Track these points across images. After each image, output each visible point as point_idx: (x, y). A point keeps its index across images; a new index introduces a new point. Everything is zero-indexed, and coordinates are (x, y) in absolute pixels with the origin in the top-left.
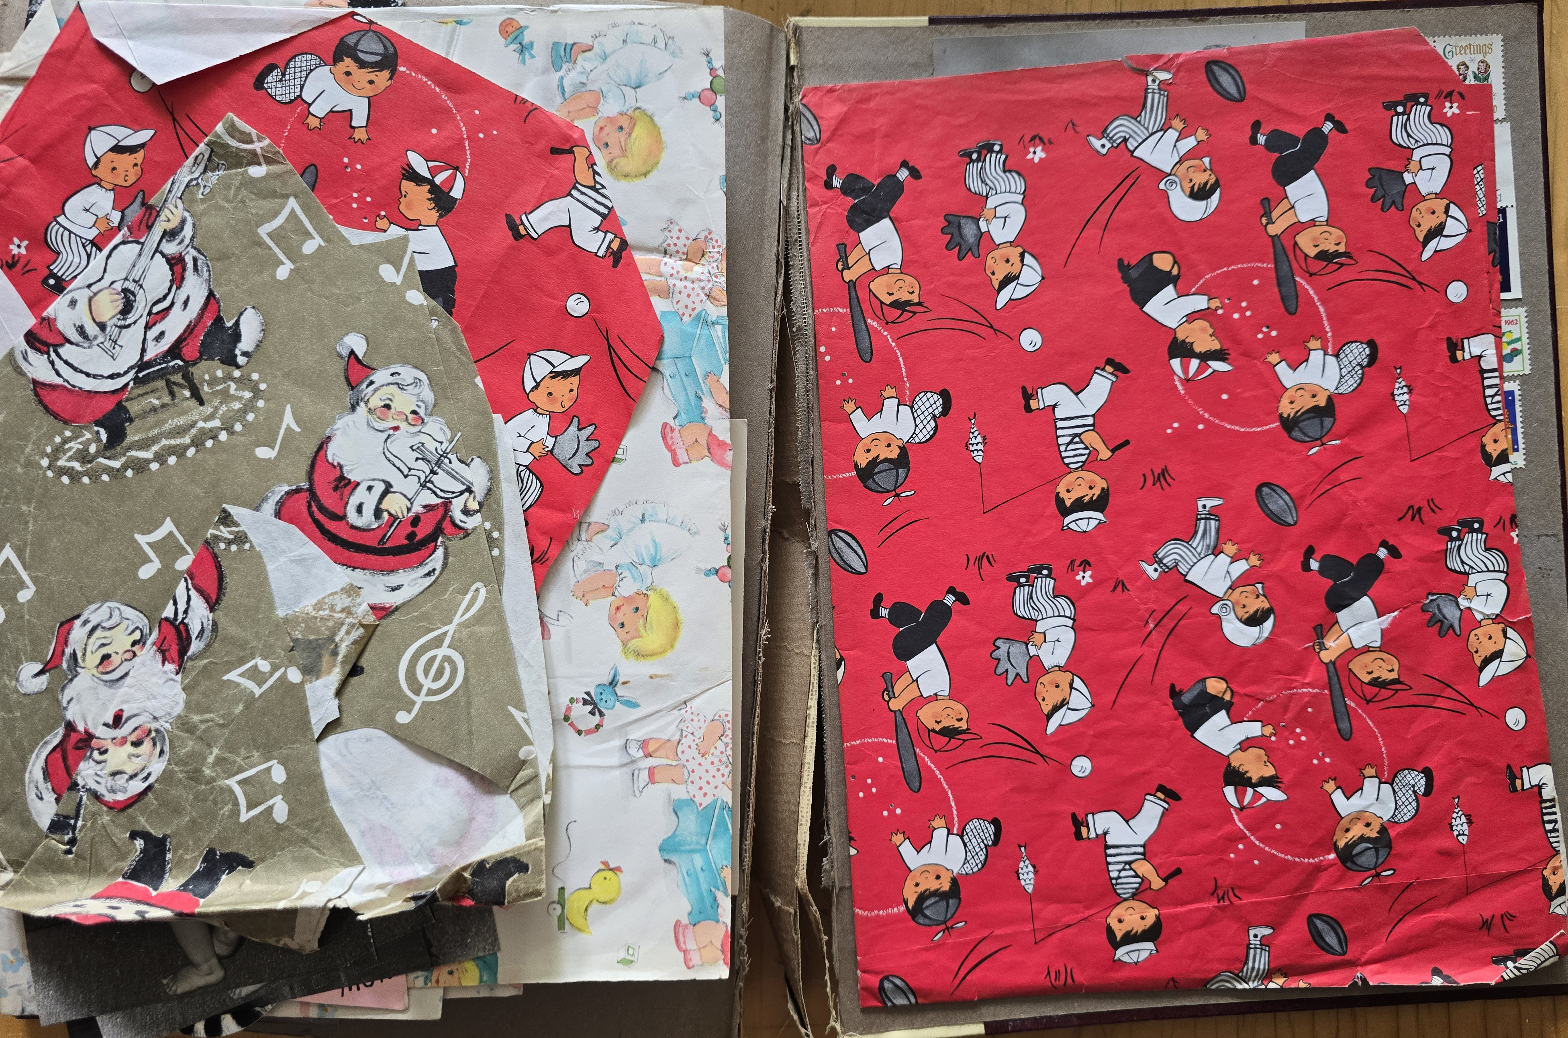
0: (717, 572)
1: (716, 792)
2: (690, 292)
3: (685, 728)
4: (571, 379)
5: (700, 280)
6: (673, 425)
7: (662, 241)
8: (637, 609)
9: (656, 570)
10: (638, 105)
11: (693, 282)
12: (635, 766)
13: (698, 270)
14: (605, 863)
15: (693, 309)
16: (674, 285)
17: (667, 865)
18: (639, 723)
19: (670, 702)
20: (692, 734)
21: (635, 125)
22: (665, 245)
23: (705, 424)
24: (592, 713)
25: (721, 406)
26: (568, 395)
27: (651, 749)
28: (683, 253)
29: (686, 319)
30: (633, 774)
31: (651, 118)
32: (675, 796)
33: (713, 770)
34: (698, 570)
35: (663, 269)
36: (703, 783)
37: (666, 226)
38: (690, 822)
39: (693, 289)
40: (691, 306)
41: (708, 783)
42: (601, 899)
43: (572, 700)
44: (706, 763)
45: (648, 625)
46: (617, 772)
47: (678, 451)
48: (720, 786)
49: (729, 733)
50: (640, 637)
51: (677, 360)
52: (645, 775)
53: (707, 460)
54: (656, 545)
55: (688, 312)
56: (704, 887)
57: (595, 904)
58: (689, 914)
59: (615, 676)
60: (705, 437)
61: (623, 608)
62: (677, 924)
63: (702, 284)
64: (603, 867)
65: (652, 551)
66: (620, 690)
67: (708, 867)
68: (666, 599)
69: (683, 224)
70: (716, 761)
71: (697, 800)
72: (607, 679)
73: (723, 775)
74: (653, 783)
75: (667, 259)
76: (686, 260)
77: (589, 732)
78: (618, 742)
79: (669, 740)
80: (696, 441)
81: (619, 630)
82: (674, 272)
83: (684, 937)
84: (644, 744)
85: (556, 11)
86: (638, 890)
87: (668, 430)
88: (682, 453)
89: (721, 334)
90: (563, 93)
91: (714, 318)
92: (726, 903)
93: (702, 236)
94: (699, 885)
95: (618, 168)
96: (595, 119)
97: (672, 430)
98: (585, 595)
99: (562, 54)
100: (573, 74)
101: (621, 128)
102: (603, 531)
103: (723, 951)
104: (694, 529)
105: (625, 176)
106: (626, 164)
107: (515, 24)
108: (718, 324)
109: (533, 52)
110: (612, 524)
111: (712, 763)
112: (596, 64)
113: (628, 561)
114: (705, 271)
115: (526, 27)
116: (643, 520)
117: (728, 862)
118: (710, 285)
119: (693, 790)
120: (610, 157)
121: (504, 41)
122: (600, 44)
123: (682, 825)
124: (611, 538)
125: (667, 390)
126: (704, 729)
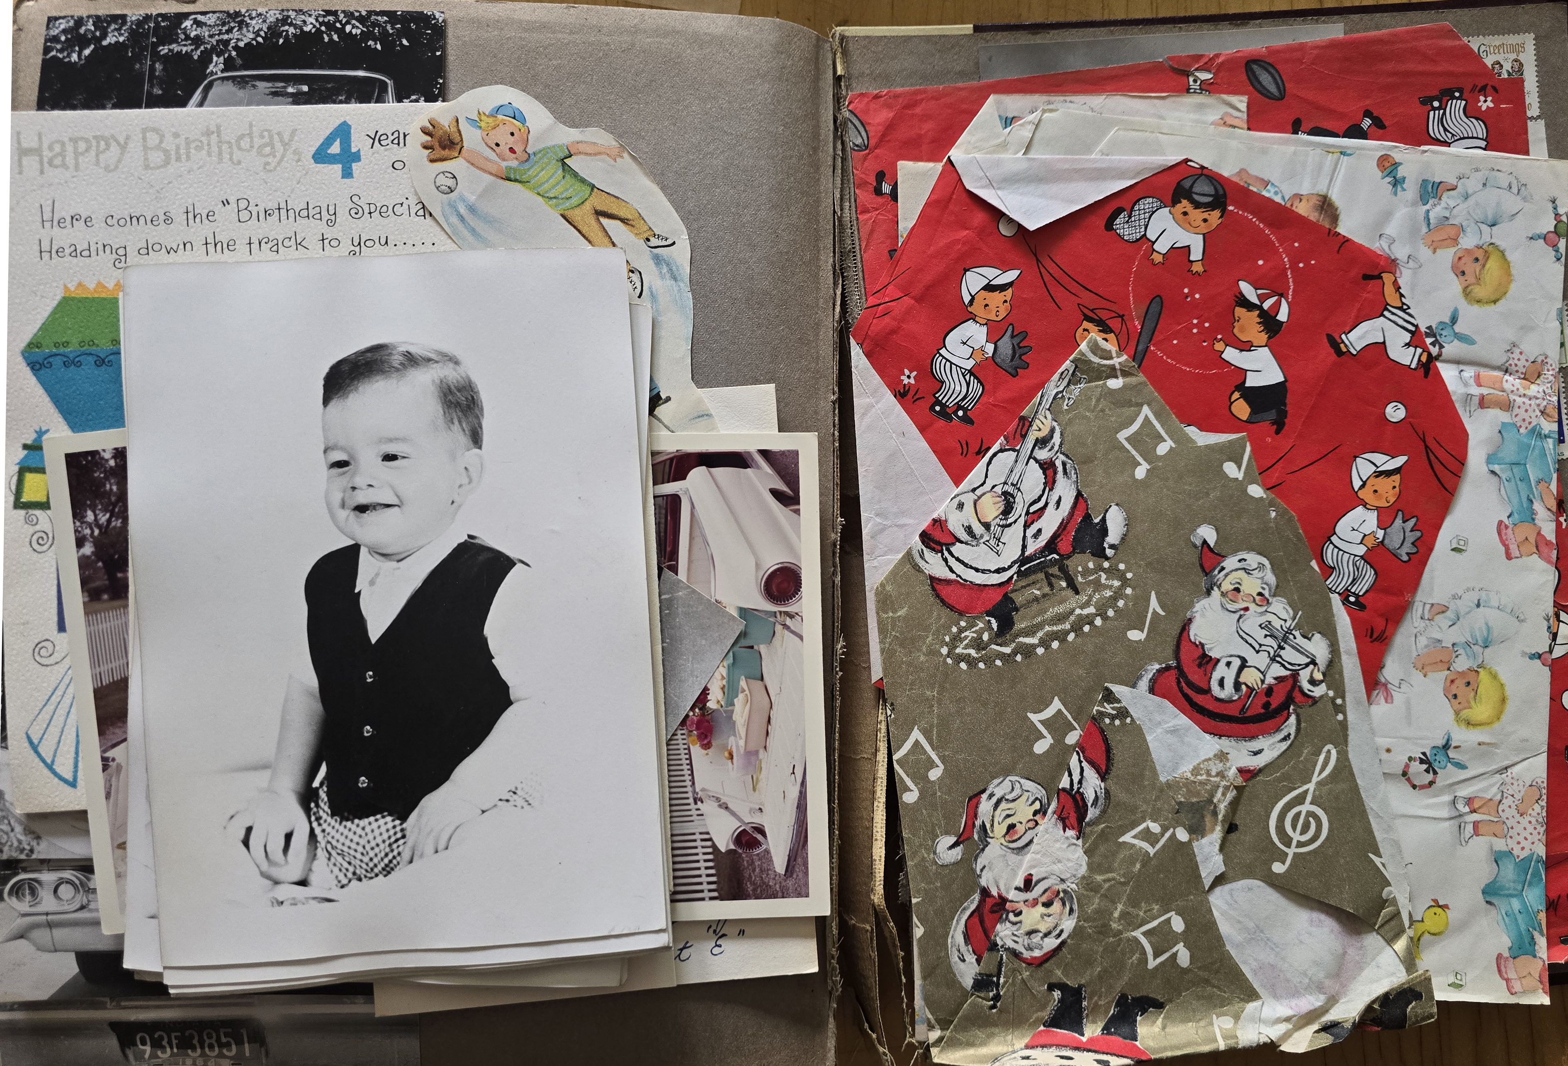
0: (1540, 656)
2: (1528, 407)
3: (1505, 791)
4: (1393, 477)
5: (1537, 398)
6: (1507, 523)
7: (1505, 360)
8: (1468, 684)
9: (1487, 650)
10: (1493, 241)
11: (1530, 399)
12: (1461, 820)
13: (1534, 390)
14: (1435, 901)
15: (1530, 423)
17: (1488, 906)
18: (1467, 783)
19: (1494, 767)
20: (1512, 796)
21: (1488, 258)
22: (1507, 365)
23: (1535, 524)
24: (1427, 771)
25: (1549, 509)
26: (1392, 492)
27: (1476, 806)
28: (1522, 373)
29: (1522, 430)
30: (1460, 827)
31: (1502, 253)
32: (1497, 848)
33: (1530, 829)
34: (1524, 654)
35: (1507, 386)
36: (1521, 839)
37: (1509, 348)
38: (1509, 872)
39: (1530, 405)
40: (1528, 420)
41: (1526, 839)
42: (1432, 931)
43: (1410, 759)
44: (1524, 821)
45: (1477, 698)
46: (1447, 824)
47: (1511, 547)
48: (1537, 842)
49: (1545, 797)
50: (1470, 708)
51: (1513, 466)
52: (1470, 828)
53: (1535, 556)
54: (1489, 629)
55: (1524, 425)
56: (1523, 927)
57: (1426, 934)
58: (1510, 949)
59: (1448, 740)
60: (1535, 535)
61: (1456, 682)
62: (1499, 957)
63: (1538, 402)
64: (1433, 904)
65: (1485, 634)
66: (1451, 754)
67: (1525, 910)
68: (1494, 676)
70: (1533, 820)
71: (1515, 852)
72: (1440, 742)
73: (1539, 833)
74: (1477, 835)
75: (1507, 377)
76: (1524, 379)
77: (1422, 787)
78: (1447, 798)
79: (1491, 800)
80: (1527, 539)
81: (1453, 700)
82: (1515, 389)
83: (1505, 967)
84: (1469, 801)
85: (1426, 151)
86: (1463, 926)
87: (1503, 527)
88: (1514, 549)
89: (1551, 447)
90: (1429, 224)
91: (1547, 432)
92: (1542, 942)
93: (1539, 360)
94: (1517, 925)
95: (1473, 294)
96: (1453, 250)
97: (1507, 527)
98: (1424, 666)
99: (1430, 190)
100: (1438, 209)
101: (1477, 260)
102: (1443, 612)
103: (1541, 982)
104: (1522, 617)
105: (1478, 302)
106: (1479, 291)
107: (1391, 159)
108: (1550, 437)
109: (1405, 186)
110: (1452, 606)
111: (1530, 822)
112: (1459, 201)
113: (1463, 640)
114: (1541, 390)
115: (1400, 164)
116: (1478, 605)
117: (1543, 907)
118: (1545, 403)
119: (1512, 843)
120: (1466, 284)
121: (1380, 174)
122: (1464, 185)
123: (1502, 873)
124: (1450, 620)
125: (1503, 492)
126: (1522, 793)
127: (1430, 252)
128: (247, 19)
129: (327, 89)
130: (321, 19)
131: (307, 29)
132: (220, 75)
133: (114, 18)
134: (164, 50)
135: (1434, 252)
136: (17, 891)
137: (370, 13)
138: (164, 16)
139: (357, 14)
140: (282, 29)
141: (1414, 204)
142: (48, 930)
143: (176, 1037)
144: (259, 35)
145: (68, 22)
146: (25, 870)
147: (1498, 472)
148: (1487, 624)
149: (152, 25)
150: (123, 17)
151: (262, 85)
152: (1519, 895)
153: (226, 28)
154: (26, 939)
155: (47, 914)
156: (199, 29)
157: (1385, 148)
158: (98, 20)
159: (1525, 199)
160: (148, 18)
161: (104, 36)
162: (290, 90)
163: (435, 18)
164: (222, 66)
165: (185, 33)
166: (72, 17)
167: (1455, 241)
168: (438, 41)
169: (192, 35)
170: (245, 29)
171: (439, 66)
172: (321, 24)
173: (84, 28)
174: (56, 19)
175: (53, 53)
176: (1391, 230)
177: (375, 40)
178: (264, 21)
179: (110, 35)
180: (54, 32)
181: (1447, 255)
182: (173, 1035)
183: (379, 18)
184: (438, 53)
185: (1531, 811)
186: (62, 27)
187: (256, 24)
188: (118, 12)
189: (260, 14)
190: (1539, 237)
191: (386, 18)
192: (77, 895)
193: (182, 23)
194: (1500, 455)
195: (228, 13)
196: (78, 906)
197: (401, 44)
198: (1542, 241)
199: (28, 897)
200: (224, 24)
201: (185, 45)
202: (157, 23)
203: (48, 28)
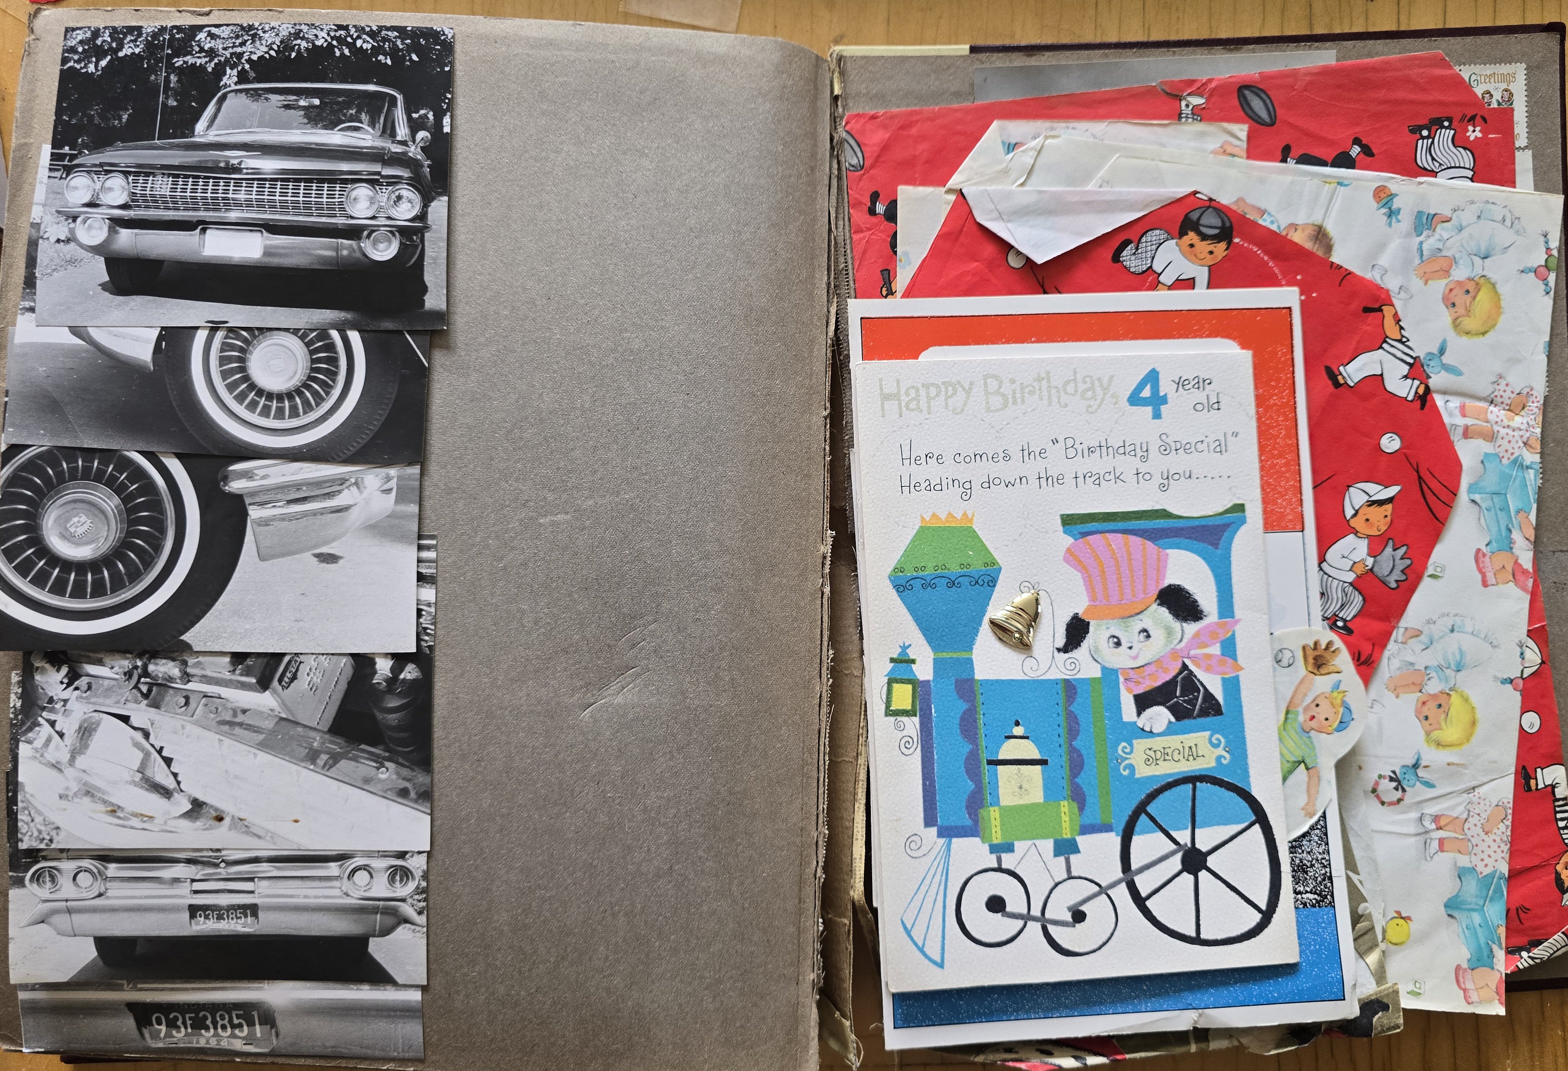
0: (1511, 680)
1: (1495, 864)
2: (1511, 439)
3: (1472, 809)
4: (1385, 507)
5: (1520, 430)
6: (1485, 551)
7: (1490, 392)
8: (1440, 706)
9: (1459, 674)
10: (1484, 273)
11: (1514, 430)
12: (1427, 836)
13: (1518, 421)
14: (1398, 913)
15: (1512, 454)
16: (1498, 431)
17: (1450, 919)
18: (1434, 801)
19: (1462, 787)
20: (1479, 815)
21: (1479, 290)
22: (1493, 396)
23: (1512, 553)
24: (1396, 789)
25: (1527, 539)
26: (1383, 521)
27: (1442, 823)
28: (1507, 405)
29: (1505, 461)
30: (1425, 843)
31: (1494, 285)
32: (1461, 864)
33: (1494, 846)
34: (1495, 678)
35: (1491, 417)
36: (1485, 856)
37: (1495, 380)
38: (1471, 887)
39: (1514, 436)
40: (1511, 451)
41: (1489, 856)
42: (1393, 941)
43: (1380, 777)
44: (1489, 840)
45: (1448, 720)
46: (1413, 840)
47: (1488, 574)
48: (1500, 860)
49: (1510, 817)
50: (1441, 729)
51: (1494, 496)
52: (1435, 845)
53: (1511, 584)
54: (1461, 652)
55: (1506, 456)
56: (1482, 940)
58: (1469, 961)
59: (1418, 760)
60: (1512, 564)
61: (1428, 704)
62: (1458, 968)
63: (1521, 433)
64: (1396, 915)
65: (1458, 658)
66: (1421, 772)
67: (1485, 924)
68: (1466, 700)
69: (1510, 379)
70: (1498, 839)
71: (1479, 869)
72: (1411, 762)
73: (1503, 851)
74: (1442, 851)
75: (1492, 408)
76: (1509, 410)
77: (1391, 804)
78: (1414, 815)
79: (1457, 818)
80: (1504, 567)
81: (1424, 722)
82: (1499, 420)
83: (1463, 978)
84: (1436, 819)
85: (1422, 183)
86: (1423, 937)
87: (1480, 555)
88: (1490, 576)
89: (1532, 477)
90: (1422, 256)
91: (1528, 463)
92: (1500, 955)
93: (1525, 392)
94: (1477, 938)
95: (1462, 326)
96: (1446, 281)
97: (1484, 555)
98: (1396, 689)
99: (1425, 221)
100: (1432, 240)
101: (1468, 292)
102: (1417, 636)
103: (1498, 993)
104: (1495, 643)
105: (1467, 333)
106: (1468, 323)
107: (1386, 190)
108: (1531, 468)
109: (1399, 217)
110: (1426, 630)
111: (1494, 841)
112: (1452, 233)
113: (1436, 663)
114: (1525, 422)
115: (1396, 195)
116: (1452, 631)
117: (1503, 922)
118: (1528, 434)
119: (1475, 860)
120: (1455, 315)
121: (1375, 205)
122: (1458, 217)
123: (1464, 888)
124: (1423, 643)
125: (1482, 520)
126: (1489, 812)
127: (1421, 283)
128: (260, 32)
129: (338, 103)
130: (332, 34)
131: (319, 43)
132: (234, 87)
133: (130, 30)
134: (179, 62)
135: (1426, 283)
136: (37, 878)
137: (381, 28)
138: (179, 29)
139: (368, 29)
140: (294, 42)
141: (1408, 235)
142: (68, 915)
143: (190, 1018)
144: (272, 49)
145: (85, 33)
146: (45, 858)
147: (1479, 501)
148: (1460, 650)
149: (167, 37)
150: (139, 29)
151: (275, 98)
152: (1481, 910)
153: (240, 40)
154: (48, 923)
155: (67, 901)
156: (213, 41)
157: (1381, 179)
158: (114, 31)
159: (1517, 232)
160: (163, 29)
161: (120, 47)
162: (302, 103)
163: (444, 34)
164: (235, 79)
165: (199, 46)
166: (89, 28)
167: (1447, 272)
168: (447, 56)
169: (206, 48)
170: (258, 42)
171: (447, 81)
172: (332, 38)
173: (100, 39)
174: (74, 30)
175: (71, 64)
176: (1384, 260)
177: (385, 54)
178: (277, 35)
179: (126, 46)
180: (72, 43)
181: (1439, 286)
182: (187, 1016)
183: (390, 33)
184: (447, 69)
185: (1495, 830)
186: (80, 38)
187: (269, 37)
188: (134, 24)
189: (273, 28)
190: (1530, 271)
191: (396, 34)
192: (95, 883)
193: (196, 36)
194: (1482, 484)
195: (241, 26)
196: (96, 894)
197: (411, 60)
198: (1532, 274)
199: (49, 884)
200: (237, 37)
201: (199, 57)
202: (172, 36)
203: (65, 38)
